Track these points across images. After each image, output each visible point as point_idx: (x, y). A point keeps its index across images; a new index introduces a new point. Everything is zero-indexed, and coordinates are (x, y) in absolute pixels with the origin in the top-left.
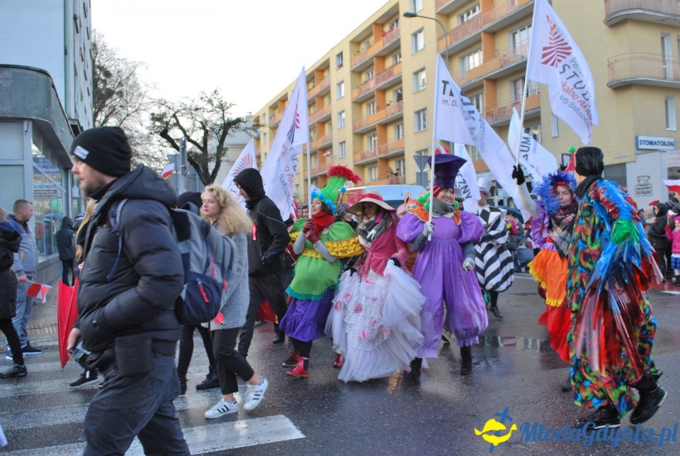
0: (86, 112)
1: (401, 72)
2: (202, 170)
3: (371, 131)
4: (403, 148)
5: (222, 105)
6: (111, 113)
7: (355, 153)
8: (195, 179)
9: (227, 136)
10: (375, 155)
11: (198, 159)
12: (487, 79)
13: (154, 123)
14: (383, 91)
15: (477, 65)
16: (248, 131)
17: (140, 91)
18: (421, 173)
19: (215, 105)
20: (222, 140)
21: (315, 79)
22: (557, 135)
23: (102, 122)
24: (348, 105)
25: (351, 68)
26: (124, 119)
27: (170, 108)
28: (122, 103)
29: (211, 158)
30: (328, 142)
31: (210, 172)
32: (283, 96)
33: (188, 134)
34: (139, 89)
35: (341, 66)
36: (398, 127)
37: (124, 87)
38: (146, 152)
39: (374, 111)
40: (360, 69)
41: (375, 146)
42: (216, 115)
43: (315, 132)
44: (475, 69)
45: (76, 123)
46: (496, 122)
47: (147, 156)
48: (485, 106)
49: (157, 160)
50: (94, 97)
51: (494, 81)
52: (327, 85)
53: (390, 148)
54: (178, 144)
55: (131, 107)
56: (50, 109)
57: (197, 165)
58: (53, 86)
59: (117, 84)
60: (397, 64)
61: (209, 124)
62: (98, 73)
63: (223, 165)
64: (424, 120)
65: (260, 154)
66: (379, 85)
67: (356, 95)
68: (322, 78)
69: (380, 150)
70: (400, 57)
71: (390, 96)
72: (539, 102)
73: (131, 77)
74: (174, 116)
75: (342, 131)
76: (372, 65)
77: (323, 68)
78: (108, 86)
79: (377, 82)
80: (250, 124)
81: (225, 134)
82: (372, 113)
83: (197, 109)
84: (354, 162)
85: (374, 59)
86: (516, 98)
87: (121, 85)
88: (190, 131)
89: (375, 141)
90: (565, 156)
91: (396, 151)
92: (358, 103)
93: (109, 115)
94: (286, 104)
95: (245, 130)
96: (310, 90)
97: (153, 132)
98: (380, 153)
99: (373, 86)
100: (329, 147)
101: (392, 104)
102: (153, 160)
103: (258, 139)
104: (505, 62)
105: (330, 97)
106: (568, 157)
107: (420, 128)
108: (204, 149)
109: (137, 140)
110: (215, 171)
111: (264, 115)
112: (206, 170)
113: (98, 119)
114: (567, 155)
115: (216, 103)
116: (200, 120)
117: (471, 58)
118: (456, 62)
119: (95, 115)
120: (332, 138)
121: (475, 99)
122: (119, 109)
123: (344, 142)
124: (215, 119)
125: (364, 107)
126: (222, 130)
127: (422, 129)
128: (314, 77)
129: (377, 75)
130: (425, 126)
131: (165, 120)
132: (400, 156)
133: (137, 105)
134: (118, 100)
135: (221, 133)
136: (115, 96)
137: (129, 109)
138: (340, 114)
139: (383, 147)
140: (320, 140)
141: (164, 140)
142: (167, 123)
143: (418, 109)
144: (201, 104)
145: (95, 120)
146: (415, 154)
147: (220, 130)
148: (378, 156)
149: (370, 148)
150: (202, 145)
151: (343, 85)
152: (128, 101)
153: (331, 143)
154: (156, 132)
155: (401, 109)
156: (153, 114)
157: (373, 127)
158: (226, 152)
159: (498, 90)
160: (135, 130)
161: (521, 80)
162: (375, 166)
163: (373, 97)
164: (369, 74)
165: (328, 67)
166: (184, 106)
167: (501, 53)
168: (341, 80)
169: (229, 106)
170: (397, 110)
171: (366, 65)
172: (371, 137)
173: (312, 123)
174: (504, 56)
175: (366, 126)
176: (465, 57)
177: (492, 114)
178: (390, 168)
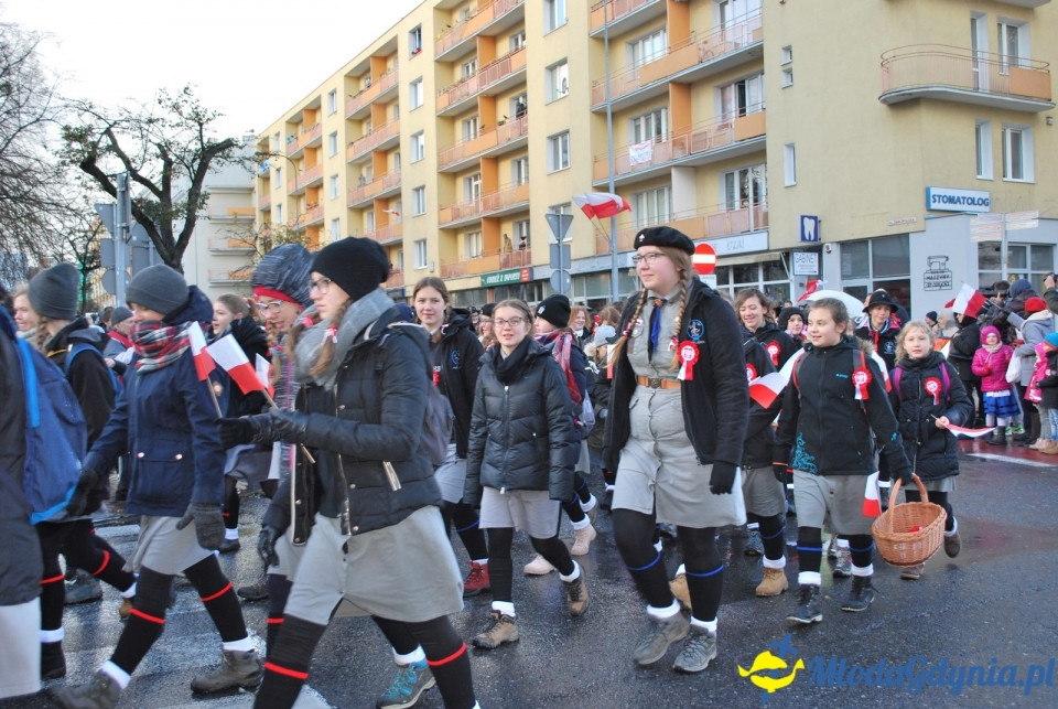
1: (525, 66)
2: (159, 232)
3: (469, 170)
4: (528, 200)
5: (198, 115)
7: (441, 209)
8: (148, 248)
9: (208, 171)
10: (477, 211)
11: (153, 213)
12: (671, 82)
13: (69, 145)
14: (493, 98)
15: (658, 56)
16: (247, 163)
17: (44, 86)
18: (558, 245)
19: (185, 115)
20: (197, 180)
21: (372, 73)
22: (794, 183)
24: (430, 122)
25: (435, 56)
26: (14, 136)
27: (100, 118)
28: (10, 105)
29: (178, 211)
30: (394, 187)
31: (176, 236)
32: (312, 103)
33: (133, 165)
34: (42, 81)
35: (417, 52)
36: (519, 163)
37: (14, 77)
38: (55, 198)
39: (475, 134)
40: (452, 59)
41: (477, 195)
42: (188, 131)
43: (370, 168)
44: (655, 62)
46: (691, 158)
47: (57, 205)
48: (670, 130)
49: (77, 213)
51: (687, 86)
52: (392, 84)
53: (503, 199)
54: (115, 184)
55: (26, 113)
57: (151, 223)
60: (517, 50)
61: (173, 150)
63: (199, 224)
64: (565, 151)
65: (269, 206)
66: (486, 88)
67: (444, 103)
68: (384, 72)
69: (485, 203)
70: (524, 38)
71: (505, 108)
72: (764, 125)
73: (27, 59)
74: (108, 132)
75: (418, 167)
76: (474, 50)
77: (386, 55)
79: (482, 82)
80: (252, 150)
81: (203, 167)
82: (472, 137)
83: (150, 121)
84: (440, 224)
85: (478, 39)
86: (724, 117)
87: (7, 72)
88: (138, 161)
89: (477, 186)
90: (806, 219)
91: (514, 206)
92: (448, 119)
94: (318, 115)
95: (241, 161)
96: (361, 92)
97: (68, 160)
98: (485, 208)
99: (474, 88)
100: (396, 196)
101: (507, 121)
102: (69, 213)
103: (266, 179)
104: (707, 53)
105: (398, 106)
106: (813, 221)
107: (556, 166)
108: (164, 194)
109: (38, 176)
110: (185, 236)
111: (278, 135)
112: (169, 233)
114: (810, 217)
116: (157, 141)
117: (648, 44)
118: (622, 50)
120: (400, 180)
121: (653, 116)
123: (423, 188)
124: (185, 139)
125: (459, 125)
126: (198, 161)
127: (561, 168)
128: (369, 70)
129: (483, 69)
130: (565, 163)
131: (90, 139)
132: (521, 215)
133: (39, 111)
135: (196, 167)
137: (22, 116)
138: (416, 136)
139: (491, 197)
140: (379, 183)
141: (88, 177)
142: (95, 145)
143: (553, 132)
144: (158, 112)
146: (548, 211)
147: (194, 160)
148: (483, 213)
149: (468, 200)
150: (161, 189)
151: (420, 86)
152: (22, 102)
153: (400, 189)
154: (72, 162)
155: (523, 131)
156: (67, 128)
157: (475, 162)
158: (206, 201)
159: (694, 103)
160: (34, 156)
161: (733, 86)
162: (477, 230)
163: (474, 108)
164: (468, 67)
165: (395, 52)
166: (126, 115)
167: (700, 38)
168: (418, 76)
169: (211, 117)
170: (516, 132)
171: (463, 52)
172: (470, 180)
173: (364, 152)
174: (706, 42)
175: (461, 161)
176: (637, 43)
177: (682, 144)
178: (506, 235)
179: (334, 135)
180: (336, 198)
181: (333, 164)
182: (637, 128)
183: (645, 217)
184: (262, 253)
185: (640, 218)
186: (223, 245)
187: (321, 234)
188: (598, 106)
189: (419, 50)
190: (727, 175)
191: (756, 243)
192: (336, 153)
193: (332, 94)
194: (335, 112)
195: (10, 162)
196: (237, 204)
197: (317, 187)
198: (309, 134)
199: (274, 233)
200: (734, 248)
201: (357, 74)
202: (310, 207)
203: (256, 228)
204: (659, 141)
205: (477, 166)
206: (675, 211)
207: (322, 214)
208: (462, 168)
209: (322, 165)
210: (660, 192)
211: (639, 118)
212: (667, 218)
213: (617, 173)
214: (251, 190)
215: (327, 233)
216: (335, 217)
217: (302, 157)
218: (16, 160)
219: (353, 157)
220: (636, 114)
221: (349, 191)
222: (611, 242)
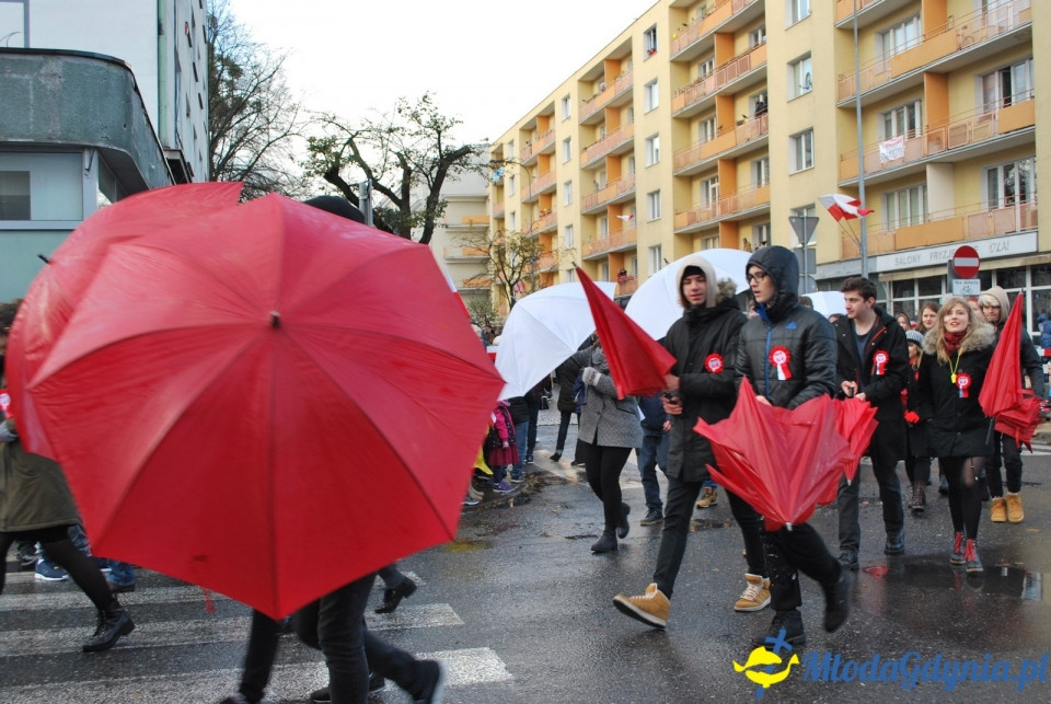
0: (195, 137)
1: (765, 63)
3: (706, 173)
4: (768, 203)
5: (436, 122)
6: (241, 140)
7: (677, 213)
9: (446, 178)
10: (714, 215)
12: (927, 72)
13: (314, 156)
14: (731, 97)
15: (912, 44)
16: (484, 170)
17: (291, 103)
18: (802, 249)
19: (424, 123)
20: (435, 187)
21: (606, 76)
23: (224, 155)
24: (665, 124)
25: (671, 55)
26: (263, 150)
27: (343, 128)
28: (260, 122)
29: (417, 219)
30: (628, 192)
32: (543, 111)
33: (374, 175)
34: (290, 97)
35: (652, 52)
36: (759, 164)
37: (264, 95)
39: (713, 136)
40: (688, 58)
41: (714, 199)
42: (426, 141)
43: (604, 173)
44: (907, 52)
45: (177, 157)
46: (948, 153)
48: (925, 123)
50: (210, 111)
51: (944, 76)
52: (626, 87)
53: (742, 202)
54: (357, 194)
55: (276, 128)
56: (130, 130)
58: (136, 89)
59: (251, 89)
60: (757, 46)
61: (411, 158)
62: (219, 68)
63: (437, 233)
64: (808, 151)
65: (503, 214)
66: (724, 87)
67: (679, 103)
68: (617, 75)
69: (723, 207)
70: (764, 34)
71: (745, 107)
72: (1034, 118)
73: (275, 76)
74: (350, 142)
75: (653, 171)
76: (712, 48)
77: (620, 58)
78: (237, 93)
79: (720, 80)
80: (487, 157)
81: (442, 175)
82: (709, 138)
83: (391, 131)
84: (675, 229)
85: (715, 36)
86: (986, 108)
87: (257, 88)
88: (379, 171)
89: (714, 189)
91: (754, 209)
92: (684, 120)
93: (237, 143)
94: (551, 121)
95: (478, 168)
96: (595, 96)
97: (313, 171)
98: (723, 212)
99: (711, 87)
100: (630, 202)
101: (746, 120)
103: (500, 187)
104: (966, 39)
105: (632, 109)
107: (799, 165)
108: (404, 202)
109: (285, 188)
111: (511, 143)
113: (218, 150)
115: (425, 118)
116: (397, 150)
117: (900, 32)
118: (872, 41)
119: (213, 144)
120: (634, 185)
121: (905, 109)
122: (255, 132)
123: (658, 192)
124: (424, 148)
125: (695, 126)
126: (436, 169)
127: (804, 168)
128: (603, 74)
129: (721, 68)
130: (809, 163)
131: (333, 150)
132: (761, 219)
133: (287, 126)
134: (253, 117)
135: (434, 175)
136: (249, 109)
137: (271, 131)
138: (651, 140)
139: (729, 201)
140: (613, 189)
141: (332, 187)
142: (338, 156)
143: (796, 130)
144: (398, 121)
145: (211, 152)
146: (791, 214)
147: (432, 168)
148: (720, 217)
149: (705, 205)
150: (400, 198)
151: (656, 88)
152: (271, 119)
153: (634, 194)
154: (317, 172)
155: (764, 130)
156: (312, 140)
157: (712, 165)
158: (444, 209)
159: (952, 94)
160: (281, 169)
161: (997, 74)
162: (714, 236)
163: (712, 108)
164: (705, 67)
165: (629, 55)
166: (367, 125)
167: (959, 24)
168: (653, 78)
169: (449, 123)
170: (756, 131)
171: (700, 51)
172: (707, 183)
173: (598, 157)
174: (965, 27)
175: (697, 164)
176: (888, 32)
177: (939, 139)
178: (745, 240)
179: (568, 141)
180: (570, 204)
181: (567, 170)
182: (888, 123)
183: (897, 218)
184: (496, 260)
185: (891, 219)
186: (458, 253)
187: (554, 240)
188: (845, 101)
189: (655, 50)
190: (989, 171)
191: (1023, 244)
192: (569, 160)
193: (566, 100)
194: (569, 118)
195: (260, 175)
196: (472, 213)
197: (550, 194)
198: (542, 141)
199: (507, 240)
200: (998, 250)
201: (591, 78)
202: (543, 215)
203: (491, 235)
204: (912, 135)
205: (714, 169)
206: (930, 212)
207: (556, 221)
208: (701, 170)
209: (555, 172)
210: (913, 191)
211: (890, 113)
212: (921, 219)
213: (865, 172)
214: (486, 198)
215: (560, 239)
216: (569, 224)
217: (536, 165)
218: (266, 174)
219: (587, 160)
220: (886, 109)
221: (583, 198)
222: (861, 245)
